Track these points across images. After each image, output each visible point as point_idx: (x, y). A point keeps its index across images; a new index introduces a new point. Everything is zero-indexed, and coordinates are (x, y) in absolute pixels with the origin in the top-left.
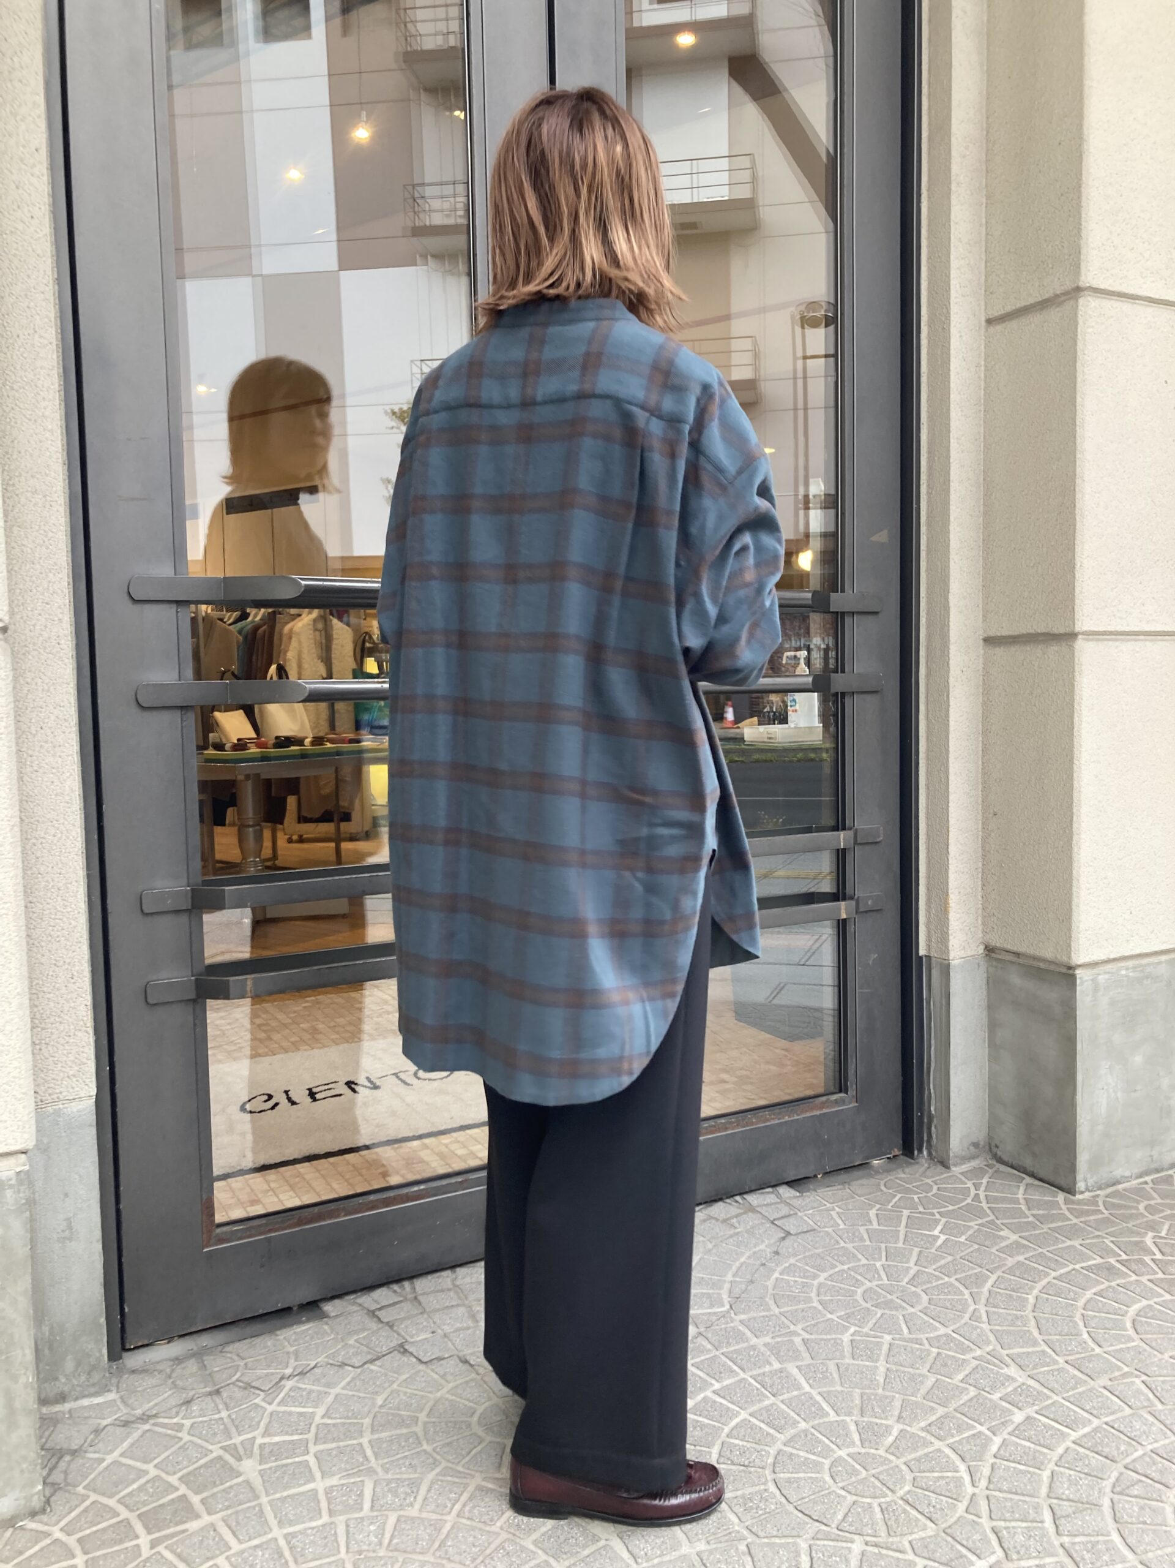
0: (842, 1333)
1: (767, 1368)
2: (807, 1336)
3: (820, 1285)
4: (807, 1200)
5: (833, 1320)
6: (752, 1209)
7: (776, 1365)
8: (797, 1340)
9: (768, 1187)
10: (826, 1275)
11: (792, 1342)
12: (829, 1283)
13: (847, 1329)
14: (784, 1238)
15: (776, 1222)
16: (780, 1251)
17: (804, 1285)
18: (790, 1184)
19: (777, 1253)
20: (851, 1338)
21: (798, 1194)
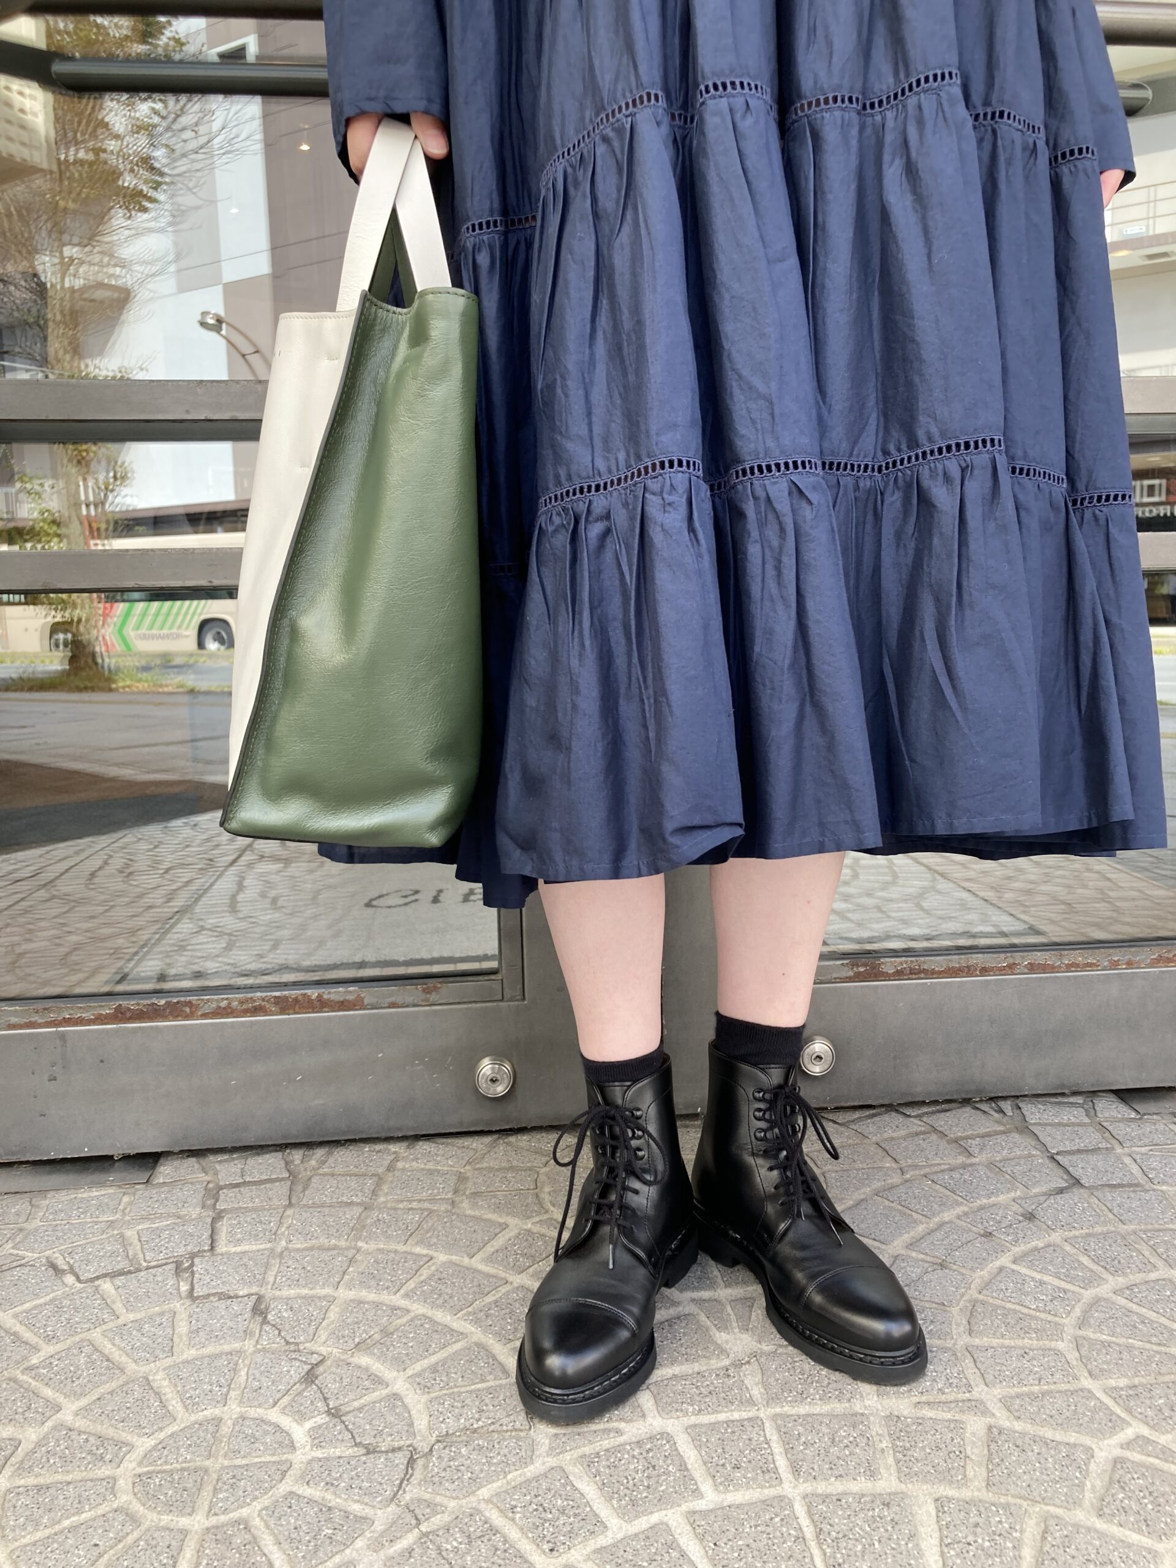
0: (1101, 1434)
1: (861, 1485)
2: (1003, 1420)
3: (1097, 1301)
4: (1148, 1128)
5: (1090, 1395)
6: (1024, 1128)
7: (888, 1482)
8: (975, 1425)
9: (1075, 1093)
10: (1121, 1281)
11: (957, 1426)
12: (1121, 1301)
13: (1114, 1424)
14: (1061, 1191)
15: (1058, 1158)
16: (1040, 1213)
17: (1060, 1296)
18: (1125, 1095)
19: (1030, 1217)
20: (1118, 1452)
21: (1133, 1115)
